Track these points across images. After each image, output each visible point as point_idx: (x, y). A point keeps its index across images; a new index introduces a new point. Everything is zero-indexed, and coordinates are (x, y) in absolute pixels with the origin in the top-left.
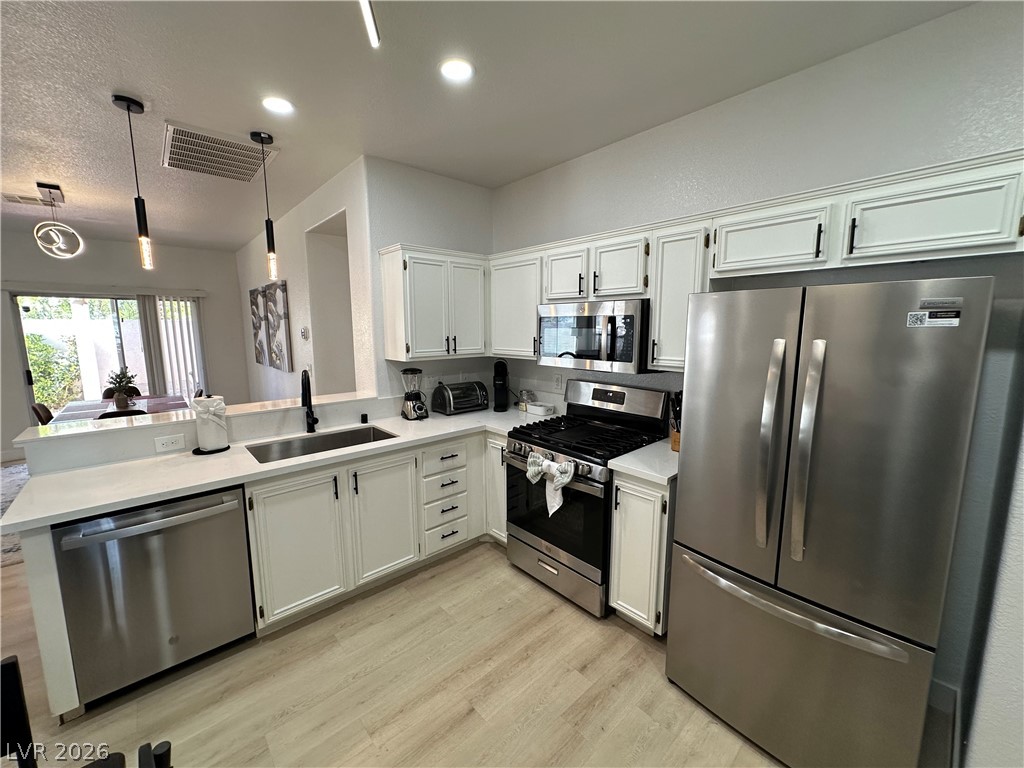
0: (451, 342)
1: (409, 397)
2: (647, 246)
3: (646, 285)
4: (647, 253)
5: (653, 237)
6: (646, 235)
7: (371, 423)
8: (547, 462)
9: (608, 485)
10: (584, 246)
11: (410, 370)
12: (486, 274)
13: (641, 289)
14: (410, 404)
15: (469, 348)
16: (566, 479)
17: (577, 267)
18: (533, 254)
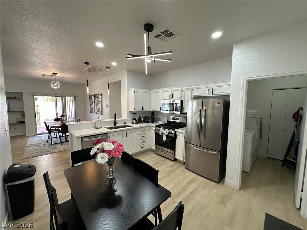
0: (143, 108)
1: (134, 119)
2: (182, 90)
3: (182, 97)
5: (183, 88)
7: (126, 124)
8: (163, 131)
9: (175, 134)
10: (170, 89)
11: (134, 113)
12: (150, 94)
14: (134, 120)
15: (147, 109)
16: (167, 133)
17: (169, 93)
18: (160, 90)
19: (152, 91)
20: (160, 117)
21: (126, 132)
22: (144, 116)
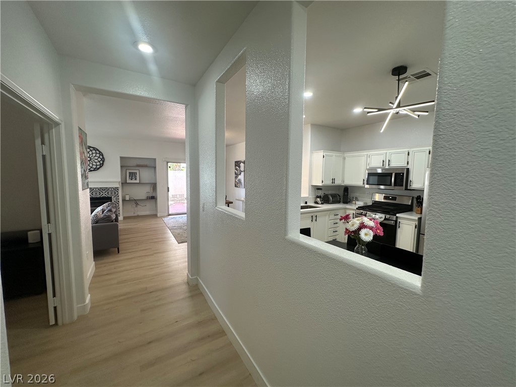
0: (333, 180)
1: (318, 197)
2: (409, 153)
3: (408, 164)
4: (408, 155)
5: (411, 150)
6: (408, 149)
7: (308, 204)
8: (374, 216)
9: (396, 221)
10: (385, 152)
11: (318, 188)
12: (344, 158)
13: (406, 165)
14: (318, 199)
15: (338, 182)
16: (382, 220)
17: (382, 158)
18: (365, 153)
19: (347, 155)
20: (357, 195)
21: (315, 214)
22: (333, 192)
